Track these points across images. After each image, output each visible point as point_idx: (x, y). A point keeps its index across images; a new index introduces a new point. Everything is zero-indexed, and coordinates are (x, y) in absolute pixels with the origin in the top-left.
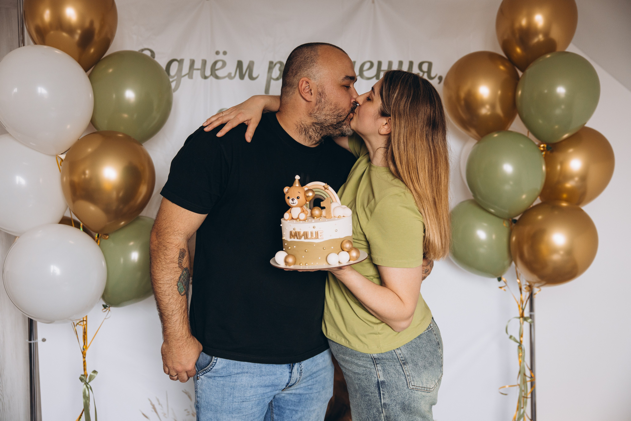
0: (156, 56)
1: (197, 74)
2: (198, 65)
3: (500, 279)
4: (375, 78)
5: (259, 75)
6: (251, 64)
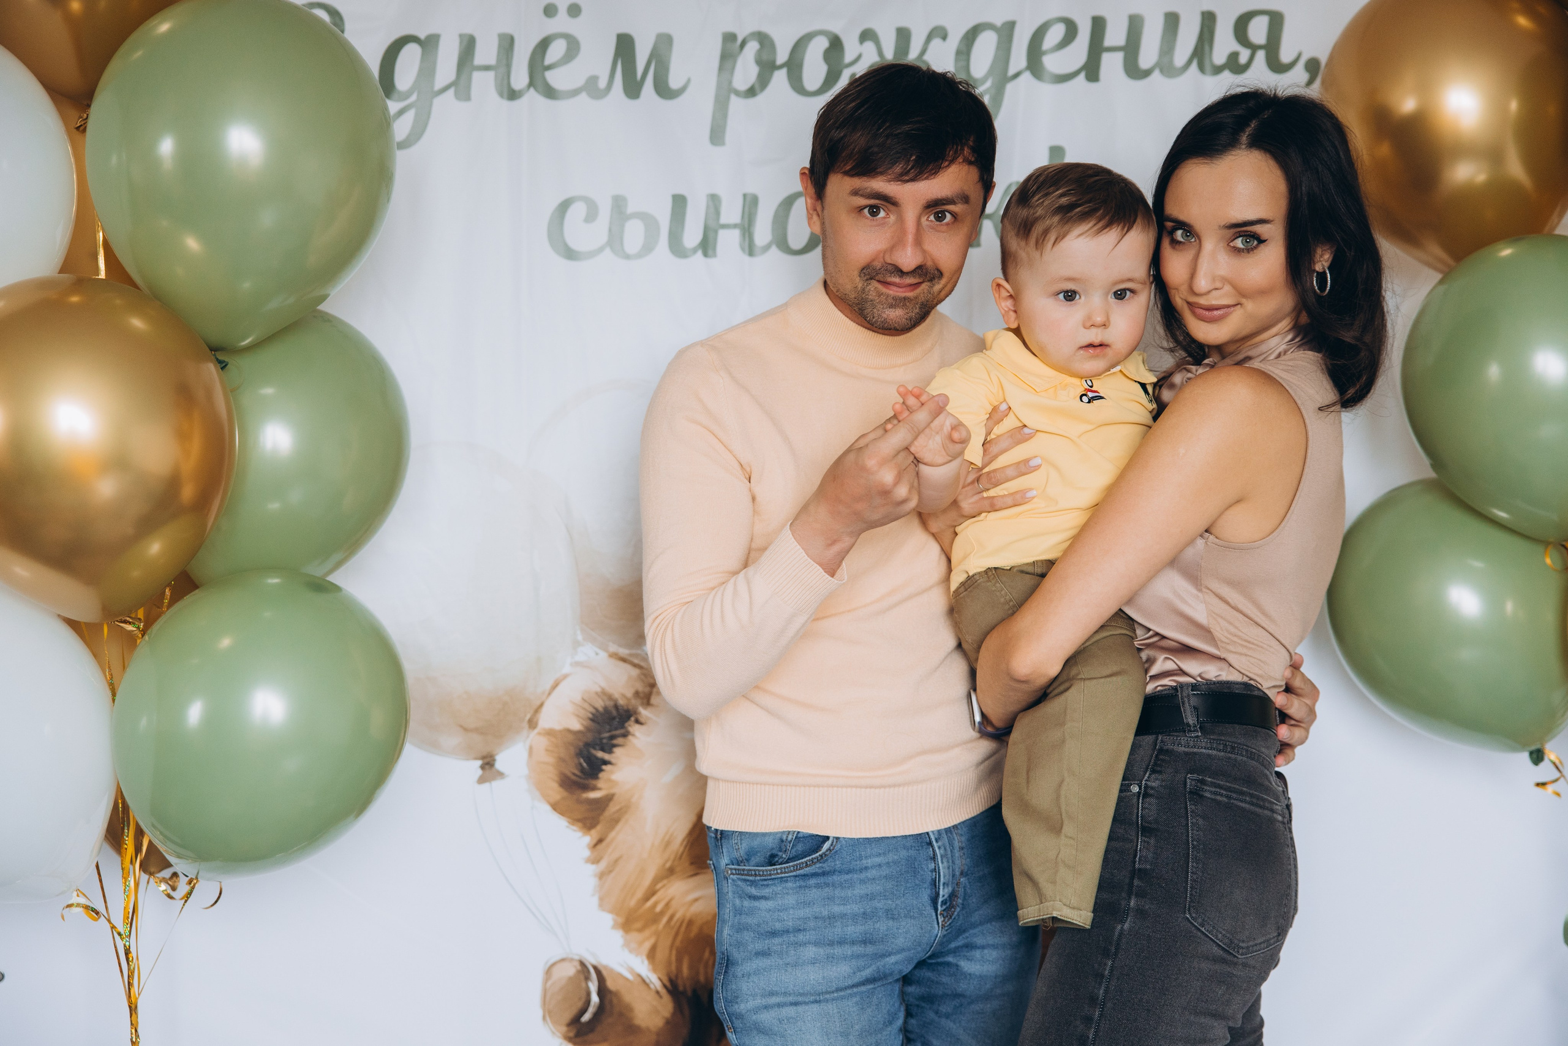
0: (348, 26)
1: (483, 83)
2: (486, 53)
3: (1537, 757)
4: (1082, 76)
5: (689, 81)
6: (663, 45)
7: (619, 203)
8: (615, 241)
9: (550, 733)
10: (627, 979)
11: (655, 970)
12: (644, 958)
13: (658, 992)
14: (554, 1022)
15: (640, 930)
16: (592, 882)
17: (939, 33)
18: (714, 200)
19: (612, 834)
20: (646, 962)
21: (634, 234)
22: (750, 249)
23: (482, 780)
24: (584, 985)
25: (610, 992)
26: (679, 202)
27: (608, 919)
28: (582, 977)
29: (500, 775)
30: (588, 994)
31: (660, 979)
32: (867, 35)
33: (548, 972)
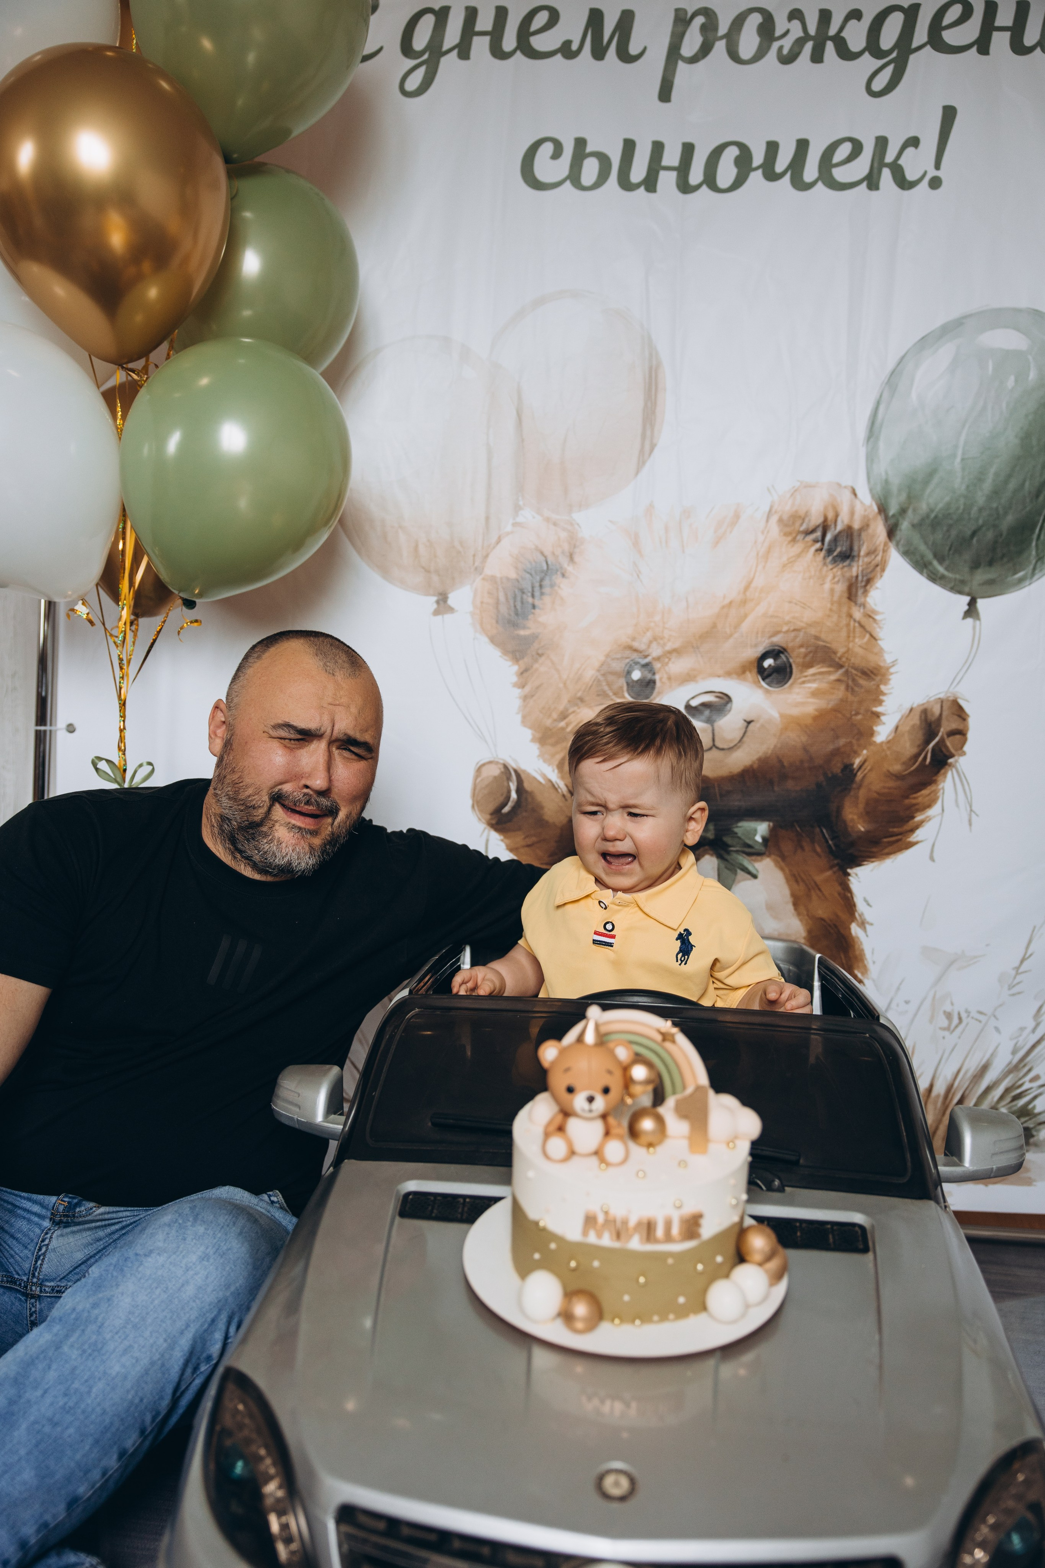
1: (480, 45)
2: (486, 21)
4: (974, 49)
5: (645, 49)
6: (627, 19)
7: (580, 143)
8: (574, 177)
9: (493, 579)
10: (540, 783)
11: (562, 778)
12: (555, 767)
13: (564, 796)
14: (481, 811)
15: (554, 745)
16: (517, 703)
17: (856, 14)
18: (658, 148)
19: (536, 666)
20: (556, 771)
21: (590, 170)
22: (685, 187)
23: (436, 613)
24: (505, 784)
25: (526, 792)
26: (629, 146)
27: (528, 733)
28: (505, 778)
29: (451, 610)
30: (509, 791)
31: (567, 786)
32: (796, 15)
33: (479, 770)
